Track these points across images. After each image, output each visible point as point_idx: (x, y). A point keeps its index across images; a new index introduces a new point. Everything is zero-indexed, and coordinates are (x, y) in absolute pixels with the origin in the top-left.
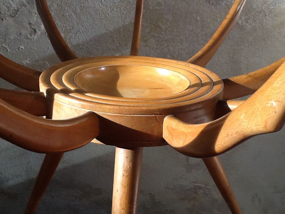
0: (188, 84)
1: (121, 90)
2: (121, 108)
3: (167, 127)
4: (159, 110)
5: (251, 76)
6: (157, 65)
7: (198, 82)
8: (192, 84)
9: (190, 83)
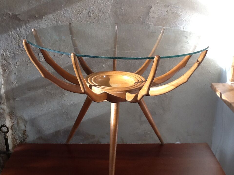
0: (134, 82)
1: (111, 85)
2: (114, 90)
3: (127, 96)
4: (124, 91)
5: (157, 79)
6: (123, 75)
7: (138, 81)
8: (136, 82)
9: (135, 81)
